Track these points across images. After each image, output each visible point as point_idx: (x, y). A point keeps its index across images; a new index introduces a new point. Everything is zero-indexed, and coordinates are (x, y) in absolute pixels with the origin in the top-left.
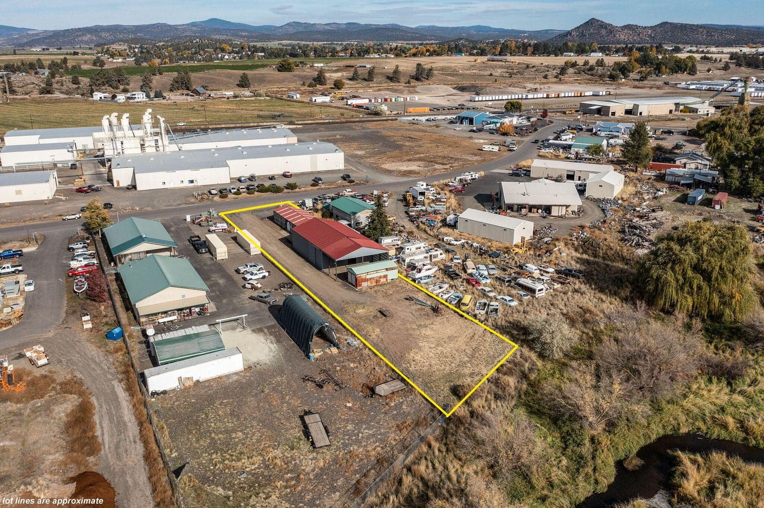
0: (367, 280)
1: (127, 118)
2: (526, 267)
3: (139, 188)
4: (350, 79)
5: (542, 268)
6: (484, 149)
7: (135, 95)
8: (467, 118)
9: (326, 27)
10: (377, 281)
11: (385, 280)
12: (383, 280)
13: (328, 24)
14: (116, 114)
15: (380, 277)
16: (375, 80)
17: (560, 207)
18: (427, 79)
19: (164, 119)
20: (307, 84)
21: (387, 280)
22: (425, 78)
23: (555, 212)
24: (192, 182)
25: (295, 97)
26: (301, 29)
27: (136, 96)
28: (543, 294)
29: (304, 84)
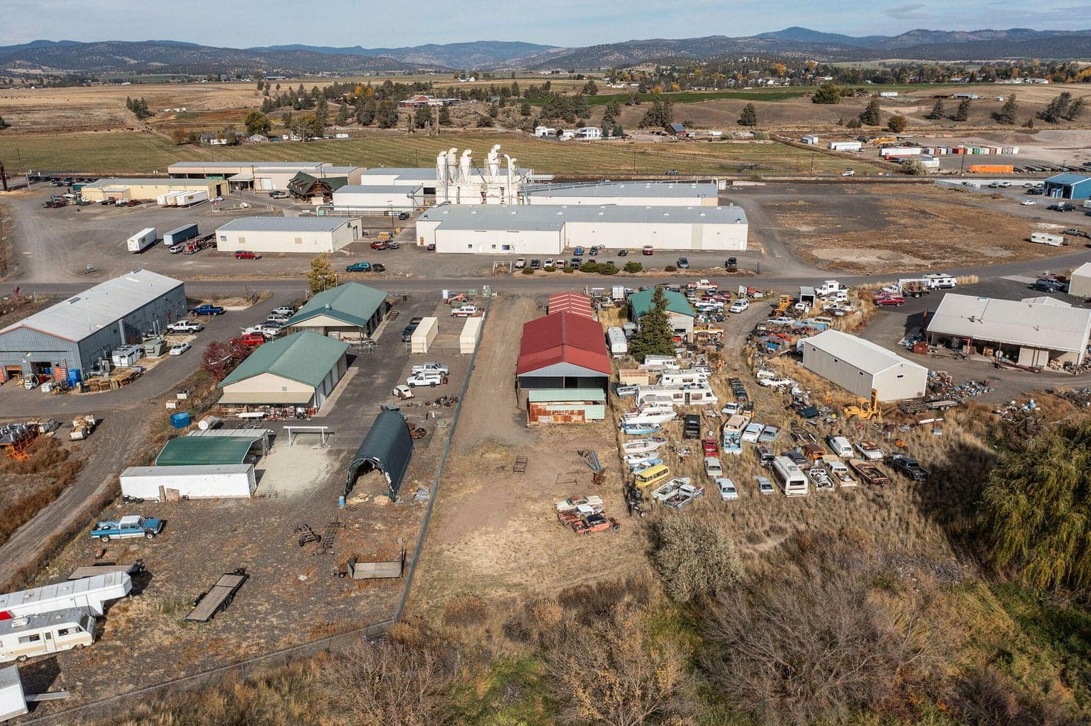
0: (546, 413)
1: (468, 156)
2: (834, 441)
3: (438, 250)
4: (928, 117)
5: (862, 449)
6: (1033, 240)
7: (585, 131)
8: (1059, 186)
9: (971, 37)
10: (566, 418)
11: (580, 418)
12: (575, 418)
13: (976, 32)
14: (455, 150)
15: (572, 413)
16: (969, 119)
17: (1037, 351)
18: (1069, 120)
19: (515, 160)
20: (845, 123)
21: (584, 419)
22: (1066, 118)
23: (1025, 359)
24: (507, 247)
25: (810, 142)
26: (927, 40)
27: (587, 133)
28: (804, 492)
29: (840, 123)
